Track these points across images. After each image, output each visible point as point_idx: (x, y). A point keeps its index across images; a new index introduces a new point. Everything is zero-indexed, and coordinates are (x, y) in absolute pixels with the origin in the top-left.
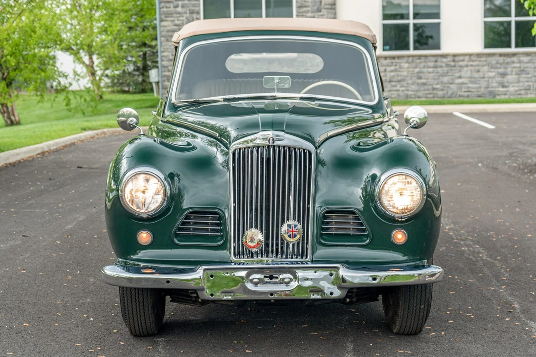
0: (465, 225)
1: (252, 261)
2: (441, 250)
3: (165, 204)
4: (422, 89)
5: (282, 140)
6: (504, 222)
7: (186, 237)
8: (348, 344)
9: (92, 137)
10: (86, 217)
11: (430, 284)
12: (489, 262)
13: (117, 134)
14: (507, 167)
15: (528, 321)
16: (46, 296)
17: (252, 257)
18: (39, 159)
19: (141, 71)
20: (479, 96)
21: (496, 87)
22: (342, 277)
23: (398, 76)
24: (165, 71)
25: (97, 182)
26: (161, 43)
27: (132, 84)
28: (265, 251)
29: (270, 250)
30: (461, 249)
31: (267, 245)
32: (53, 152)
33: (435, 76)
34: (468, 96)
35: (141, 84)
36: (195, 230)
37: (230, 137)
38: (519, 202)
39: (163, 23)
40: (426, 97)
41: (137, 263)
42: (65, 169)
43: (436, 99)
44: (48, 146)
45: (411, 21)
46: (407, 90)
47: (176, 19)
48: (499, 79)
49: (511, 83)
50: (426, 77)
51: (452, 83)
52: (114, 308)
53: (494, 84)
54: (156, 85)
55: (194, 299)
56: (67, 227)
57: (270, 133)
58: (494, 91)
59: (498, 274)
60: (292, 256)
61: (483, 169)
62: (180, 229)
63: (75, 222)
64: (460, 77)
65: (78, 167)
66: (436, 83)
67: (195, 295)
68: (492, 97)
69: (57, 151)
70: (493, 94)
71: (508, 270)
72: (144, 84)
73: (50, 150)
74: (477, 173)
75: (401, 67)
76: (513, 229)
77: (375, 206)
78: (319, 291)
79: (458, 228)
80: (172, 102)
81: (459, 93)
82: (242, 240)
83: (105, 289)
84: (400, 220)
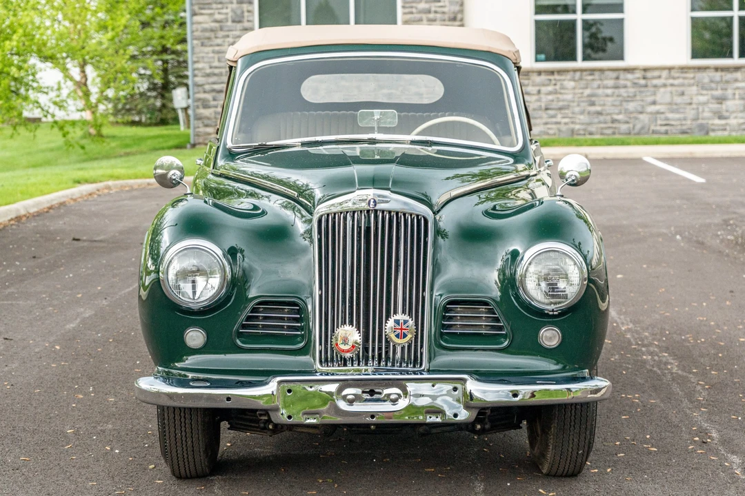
0: (649, 325)
1: (345, 371)
2: (612, 359)
3: (224, 291)
4: (596, 120)
5: (387, 202)
6: (706, 320)
7: (253, 337)
8: (477, 484)
9: (90, 195)
10: (93, 312)
11: (593, 402)
12: (680, 376)
13: (127, 189)
14: (718, 241)
15: (729, 455)
16: (48, 421)
17: (345, 365)
18: (14, 227)
19: (159, 90)
20: (684, 132)
21: (709, 119)
22: (470, 393)
23: (558, 100)
24: (199, 92)
25: (105, 261)
26: (193, 48)
27: (145, 110)
28: (363, 356)
29: (370, 355)
30: (642, 358)
31: (366, 349)
32: (34, 216)
33: (615, 101)
34: (666, 133)
35: (160, 110)
36: (264, 327)
37: (314, 197)
38: (732, 292)
39: (196, 18)
40: (602, 134)
41: (183, 373)
42: (55, 243)
43: (617, 136)
44: (25, 208)
45: (579, 17)
46: (573, 123)
47: (217, 11)
48: (715, 106)
49: (733, 112)
50: (602, 103)
51: (641, 113)
52: (147, 436)
53: (707, 114)
54: (182, 112)
55: (262, 425)
56: (68, 326)
57: (370, 193)
58: (708, 123)
59: (693, 392)
60: (401, 364)
61: (682, 244)
62: (244, 326)
63: (79, 319)
64: (654, 103)
65: (74, 239)
66: (617, 111)
67: (266, 418)
68: (703, 134)
69: (39, 215)
70: (705, 130)
71: (707, 387)
72: (165, 111)
73: (29, 213)
74: (673, 250)
75: (563, 88)
76: (719, 331)
77: (516, 294)
78: (438, 411)
79: (639, 329)
80: (227, 147)
81: (653, 128)
82: (331, 342)
83: (131, 411)
84: (551, 313)
